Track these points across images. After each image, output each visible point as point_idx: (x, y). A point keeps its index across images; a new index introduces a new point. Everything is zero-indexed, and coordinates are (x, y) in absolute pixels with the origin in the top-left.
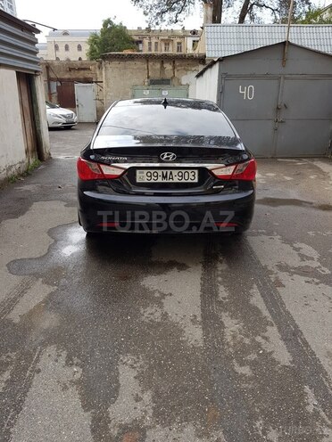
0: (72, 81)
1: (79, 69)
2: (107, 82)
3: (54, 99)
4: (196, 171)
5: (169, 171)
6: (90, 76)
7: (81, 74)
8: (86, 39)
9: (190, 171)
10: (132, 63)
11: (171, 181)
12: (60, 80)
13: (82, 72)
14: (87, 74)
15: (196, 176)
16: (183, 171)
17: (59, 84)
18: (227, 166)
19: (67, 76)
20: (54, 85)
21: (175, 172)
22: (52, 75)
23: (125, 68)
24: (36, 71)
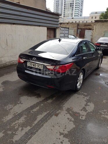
0: (85, 29)
1: (88, 25)
2: (95, 30)
3: (78, 35)
4: (43, 65)
5: (35, 64)
6: (91, 27)
7: (88, 27)
8: (99, 15)
9: (41, 65)
10: (106, 23)
11: (35, 67)
12: (81, 29)
13: (89, 26)
14: (90, 27)
15: (42, 67)
16: (39, 65)
17: (81, 30)
18: (51, 65)
19: (83, 28)
20: (79, 30)
21: (37, 64)
22: (79, 27)
23: (103, 25)
24: (57, 27)
